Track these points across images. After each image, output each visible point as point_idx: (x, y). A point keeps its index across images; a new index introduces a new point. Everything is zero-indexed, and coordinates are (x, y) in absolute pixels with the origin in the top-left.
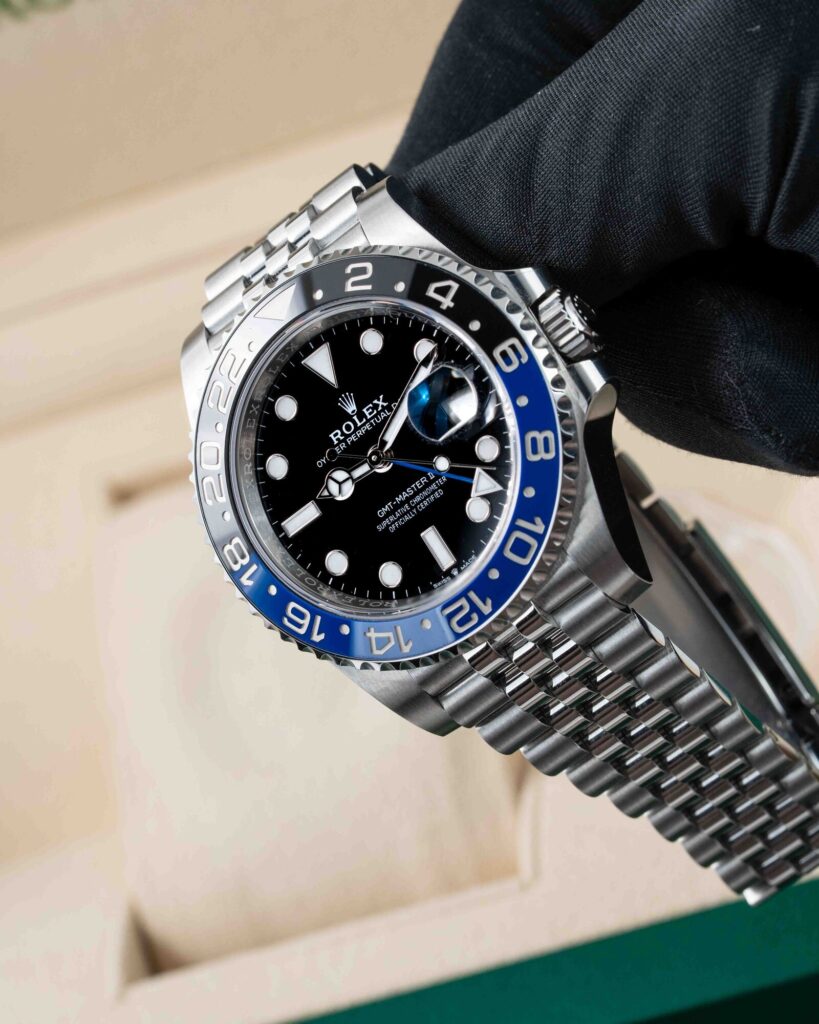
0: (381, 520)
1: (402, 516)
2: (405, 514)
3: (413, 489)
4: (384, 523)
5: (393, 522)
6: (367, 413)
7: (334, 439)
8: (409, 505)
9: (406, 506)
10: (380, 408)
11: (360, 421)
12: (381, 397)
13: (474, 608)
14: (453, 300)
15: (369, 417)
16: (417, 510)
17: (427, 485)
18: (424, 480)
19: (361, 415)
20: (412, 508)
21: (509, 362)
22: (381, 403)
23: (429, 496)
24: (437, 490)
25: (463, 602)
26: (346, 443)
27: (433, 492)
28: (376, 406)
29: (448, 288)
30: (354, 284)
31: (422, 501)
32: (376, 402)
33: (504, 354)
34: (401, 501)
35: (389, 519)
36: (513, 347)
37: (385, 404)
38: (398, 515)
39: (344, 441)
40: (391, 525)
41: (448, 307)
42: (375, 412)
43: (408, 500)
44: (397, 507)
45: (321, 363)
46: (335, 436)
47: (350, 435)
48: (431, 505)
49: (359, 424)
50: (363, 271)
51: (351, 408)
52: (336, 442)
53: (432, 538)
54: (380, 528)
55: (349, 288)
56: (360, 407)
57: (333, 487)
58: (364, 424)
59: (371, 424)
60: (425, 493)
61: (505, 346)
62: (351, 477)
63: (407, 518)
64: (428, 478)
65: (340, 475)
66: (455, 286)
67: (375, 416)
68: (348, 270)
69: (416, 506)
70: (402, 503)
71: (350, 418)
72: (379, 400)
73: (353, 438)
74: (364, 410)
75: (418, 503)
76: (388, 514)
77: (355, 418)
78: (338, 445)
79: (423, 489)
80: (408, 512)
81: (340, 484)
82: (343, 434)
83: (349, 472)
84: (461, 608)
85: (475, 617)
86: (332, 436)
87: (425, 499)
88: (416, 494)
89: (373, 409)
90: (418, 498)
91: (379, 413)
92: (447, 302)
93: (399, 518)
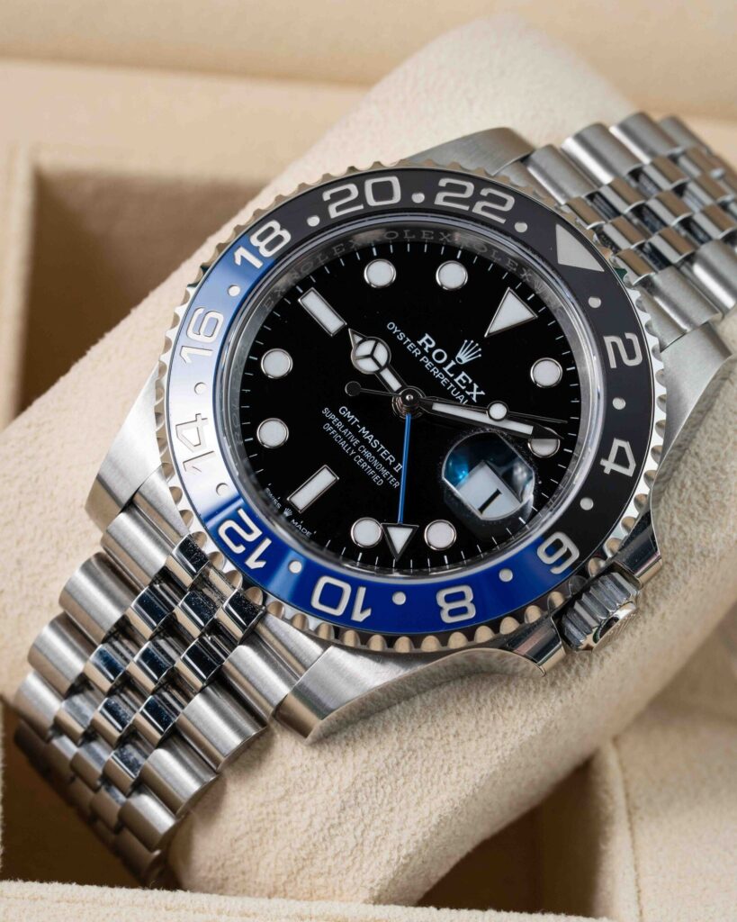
0: (335, 411)
1: (345, 438)
2: (348, 442)
3: (379, 446)
4: (332, 416)
5: (335, 428)
6: (460, 377)
7: (423, 340)
8: (358, 445)
9: (357, 441)
10: (469, 393)
11: (449, 370)
12: (482, 393)
13: (251, 547)
14: (612, 471)
15: (456, 380)
16: (354, 455)
17: (386, 464)
18: (391, 459)
19: (457, 370)
20: (355, 448)
21: (550, 552)
22: (475, 393)
23: (373, 468)
24: (382, 477)
25: (257, 533)
26: (420, 357)
27: (379, 473)
28: (470, 388)
29: (626, 465)
30: (614, 345)
31: (366, 460)
32: (476, 386)
33: (558, 545)
34: (361, 434)
35: (338, 422)
36: (568, 554)
37: (474, 399)
38: (345, 432)
39: (424, 353)
40: (331, 425)
41: (604, 467)
42: (463, 388)
43: (365, 442)
44: (354, 429)
45: (511, 312)
46: (427, 341)
47: (431, 360)
48: (362, 472)
49: (446, 369)
50: (632, 355)
51: (464, 356)
52: (420, 343)
53: (323, 479)
54: (326, 411)
55: (608, 340)
56: (468, 368)
57: (366, 348)
58: (446, 376)
59: (448, 385)
60: (376, 463)
61: (568, 544)
62: (382, 368)
63: (343, 444)
64: (395, 464)
65: (382, 354)
66: (629, 472)
67: (459, 389)
68: (629, 336)
69: (358, 453)
70: (359, 436)
71: (452, 356)
72: (478, 390)
73: (429, 363)
74: (463, 374)
75: (362, 456)
76: (344, 420)
77: (453, 363)
78: (418, 346)
79: (380, 460)
80: (351, 444)
81: (371, 356)
82: (431, 350)
83: (387, 365)
84: (249, 531)
85: (240, 549)
86: (427, 336)
87: (369, 464)
88: (374, 452)
89: (467, 384)
90: (368, 455)
91: (463, 392)
92: (609, 465)
93: (342, 434)
